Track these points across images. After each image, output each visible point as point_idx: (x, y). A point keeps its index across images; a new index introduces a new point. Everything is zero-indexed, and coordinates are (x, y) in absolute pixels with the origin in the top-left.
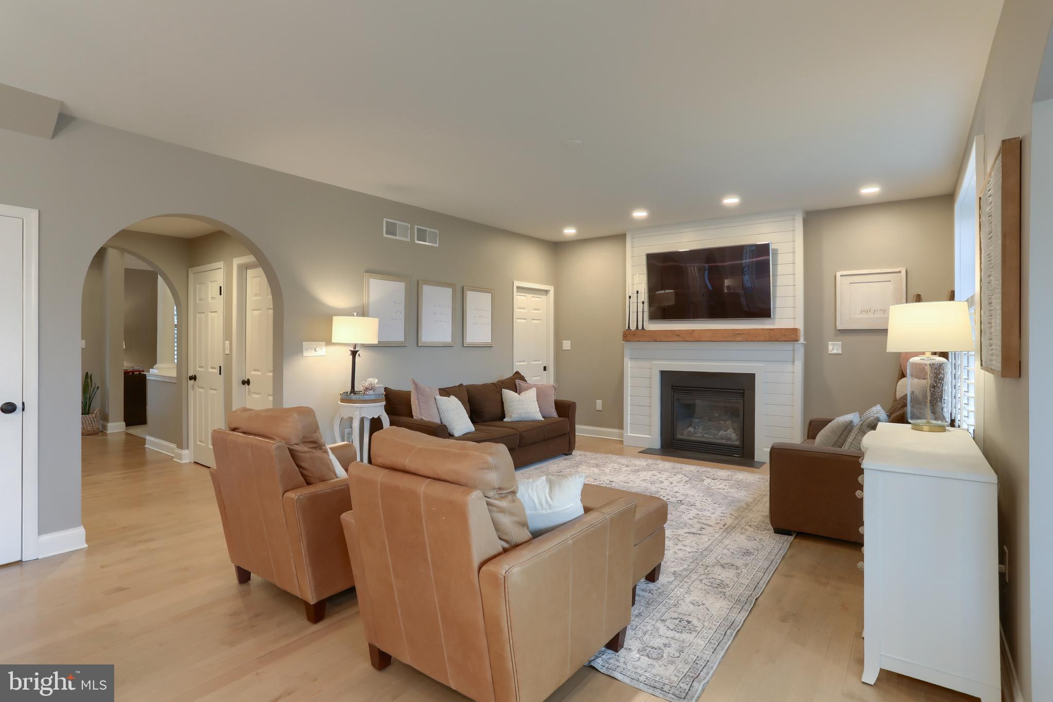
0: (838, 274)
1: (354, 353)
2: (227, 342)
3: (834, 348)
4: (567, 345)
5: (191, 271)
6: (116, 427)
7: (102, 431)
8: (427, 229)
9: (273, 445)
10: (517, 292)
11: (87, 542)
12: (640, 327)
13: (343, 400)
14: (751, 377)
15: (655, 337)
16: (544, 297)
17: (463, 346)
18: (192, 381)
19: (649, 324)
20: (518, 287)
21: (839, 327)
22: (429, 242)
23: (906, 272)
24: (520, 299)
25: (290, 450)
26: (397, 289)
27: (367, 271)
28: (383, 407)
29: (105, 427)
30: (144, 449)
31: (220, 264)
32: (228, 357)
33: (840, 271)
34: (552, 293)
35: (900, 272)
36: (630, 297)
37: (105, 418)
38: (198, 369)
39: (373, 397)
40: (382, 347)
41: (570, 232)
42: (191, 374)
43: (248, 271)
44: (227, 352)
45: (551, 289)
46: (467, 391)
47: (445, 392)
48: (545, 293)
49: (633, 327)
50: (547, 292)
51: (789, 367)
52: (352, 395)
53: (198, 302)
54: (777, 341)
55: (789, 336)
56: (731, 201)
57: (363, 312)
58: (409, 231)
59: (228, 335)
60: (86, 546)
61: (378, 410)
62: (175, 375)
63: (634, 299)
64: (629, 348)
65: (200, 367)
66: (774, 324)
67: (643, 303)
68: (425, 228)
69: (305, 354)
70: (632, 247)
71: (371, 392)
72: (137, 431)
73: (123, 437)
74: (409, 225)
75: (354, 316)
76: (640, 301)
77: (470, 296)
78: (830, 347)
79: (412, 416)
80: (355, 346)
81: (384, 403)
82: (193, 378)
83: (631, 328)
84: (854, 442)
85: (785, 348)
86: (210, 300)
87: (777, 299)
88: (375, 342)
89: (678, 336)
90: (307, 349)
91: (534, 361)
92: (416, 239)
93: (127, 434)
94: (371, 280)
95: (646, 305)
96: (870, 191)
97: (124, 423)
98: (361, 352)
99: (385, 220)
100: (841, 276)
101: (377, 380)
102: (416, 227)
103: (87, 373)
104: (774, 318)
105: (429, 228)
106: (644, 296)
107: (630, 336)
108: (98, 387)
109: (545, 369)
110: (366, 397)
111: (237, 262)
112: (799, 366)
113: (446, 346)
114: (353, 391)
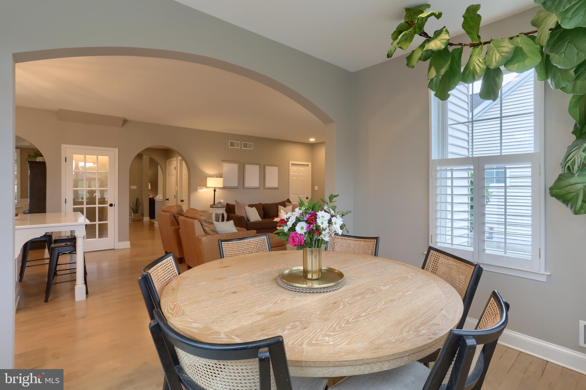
1: (215, 191)
2: (177, 187)
4: (316, 188)
5: (167, 161)
6: (146, 219)
7: (141, 220)
8: (248, 143)
9: (168, 214)
10: (291, 166)
11: (130, 246)
13: (211, 207)
16: (306, 168)
17: (264, 188)
18: (167, 201)
20: (292, 164)
22: (248, 148)
24: (293, 169)
25: (174, 216)
26: (235, 167)
27: (223, 161)
28: (225, 210)
29: (143, 219)
30: (154, 226)
31: (175, 159)
32: (177, 192)
34: (310, 166)
37: (143, 215)
38: (169, 196)
39: (220, 206)
40: (224, 188)
41: (312, 140)
42: (167, 198)
43: (182, 162)
44: (177, 190)
45: (310, 164)
46: (263, 206)
47: (251, 206)
50: (308, 165)
52: (214, 206)
53: (169, 172)
57: (220, 176)
58: (240, 144)
59: (177, 185)
60: (130, 247)
61: (223, 211)
62: (162, 198)
65: (170, 196)
68: (247, 143)
69: (198, 191)
71: (220, 204)
72: (152, 220)
73: (149, 222)
74: (240, 142)
75: (214, 177)
77: (268, 168)
79: (235, 214)
80: (215, 188)
81: (225, 208)
82: (168, 200)
86: (172, 171)
88: (222, 186)
90: (199, 189)
91: (301, 195)
92: (243, 147)
93: (150, 221)
94: (224, 164)
97: (149, 218)
98: (217, 190)
99: (229, 141)
101: (223, 200)
102: (243, 143)
103: (137, 198)
105: (248, 142)
108: (140, 204)
109: (307, 198)
110: (218, 206)
111: (179, 159)
113: (256, 188)
114: (214, 204)
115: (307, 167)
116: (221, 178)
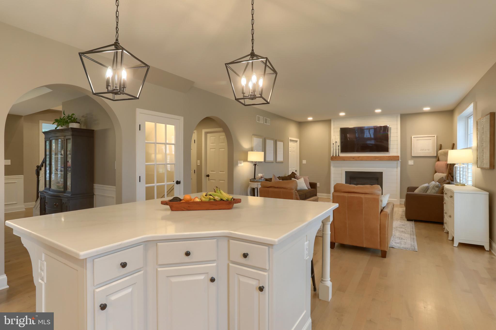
0: (413, 137)
1: (255, 165)
2: (199, 161)
3: (411, 162)
10: (290, 141)
12: (337, 155)
13: (251, 181)
14: (381, 173)
15: (344, 159)
17: (276, 162)
19: (341, 154)
20: (290, 140)
21: (413, 155)
22: (268, 123)
23: (437, 137)
24: (290, 144)
26: (260, 141)
27: (253, 135)
32: (199, 166)
33: (413, 136)
34: (298, 142)
35: (434, 136)
36: (333, 144)
41: (310, 119)
43: (208, 134)
44: (198, 164)
45: (298, 140)
48: (296, 142)
49: (335, 155)
51: (395, 169)
52: (254, 180)
54: (391, 160)
55: (395, 158)
56: (378, 111)
58: (263, 119)
63: (335, 145)
64: (332, 163)
66: (389, 154)
67: (339, 146)
68: (267, 118)
69: (238, 165)
70: (334, 125)
74: (263, 117)
76: (337, 145)
77: (278, 143)
78: (409, 163)
80: (256, 162)
83: (334, 156)
84: (431, 192)
85: (395, 163)
87: (391, 145)
89: (353, 158)
90: (239, 163)
91: (293, 168)
92: (265, 122)
94: (254, 138)
95: (340, 147)
96: (427, 109)
99: (257, 116)
100: (414, 137)
102: (265, 118)
104: (390, 152)
106: (339, 144)
107: (334, 158)
109: (296, 171)
110: (259, 180)
111: (204, 131)
112: (399, 169)
113: (272, 162)
114: (255, 178)
115: (296, 143)
116: (252, 151)
